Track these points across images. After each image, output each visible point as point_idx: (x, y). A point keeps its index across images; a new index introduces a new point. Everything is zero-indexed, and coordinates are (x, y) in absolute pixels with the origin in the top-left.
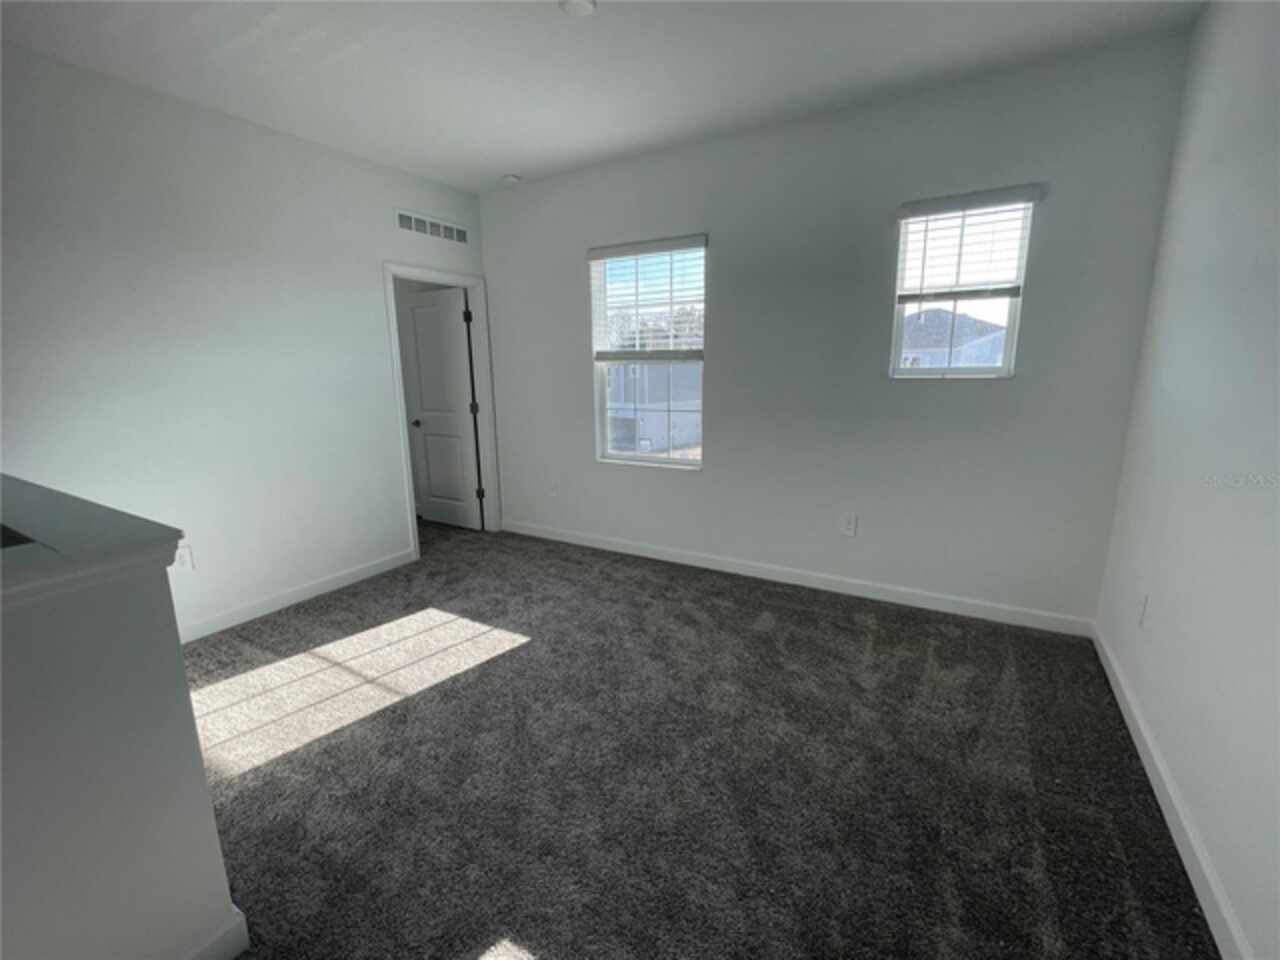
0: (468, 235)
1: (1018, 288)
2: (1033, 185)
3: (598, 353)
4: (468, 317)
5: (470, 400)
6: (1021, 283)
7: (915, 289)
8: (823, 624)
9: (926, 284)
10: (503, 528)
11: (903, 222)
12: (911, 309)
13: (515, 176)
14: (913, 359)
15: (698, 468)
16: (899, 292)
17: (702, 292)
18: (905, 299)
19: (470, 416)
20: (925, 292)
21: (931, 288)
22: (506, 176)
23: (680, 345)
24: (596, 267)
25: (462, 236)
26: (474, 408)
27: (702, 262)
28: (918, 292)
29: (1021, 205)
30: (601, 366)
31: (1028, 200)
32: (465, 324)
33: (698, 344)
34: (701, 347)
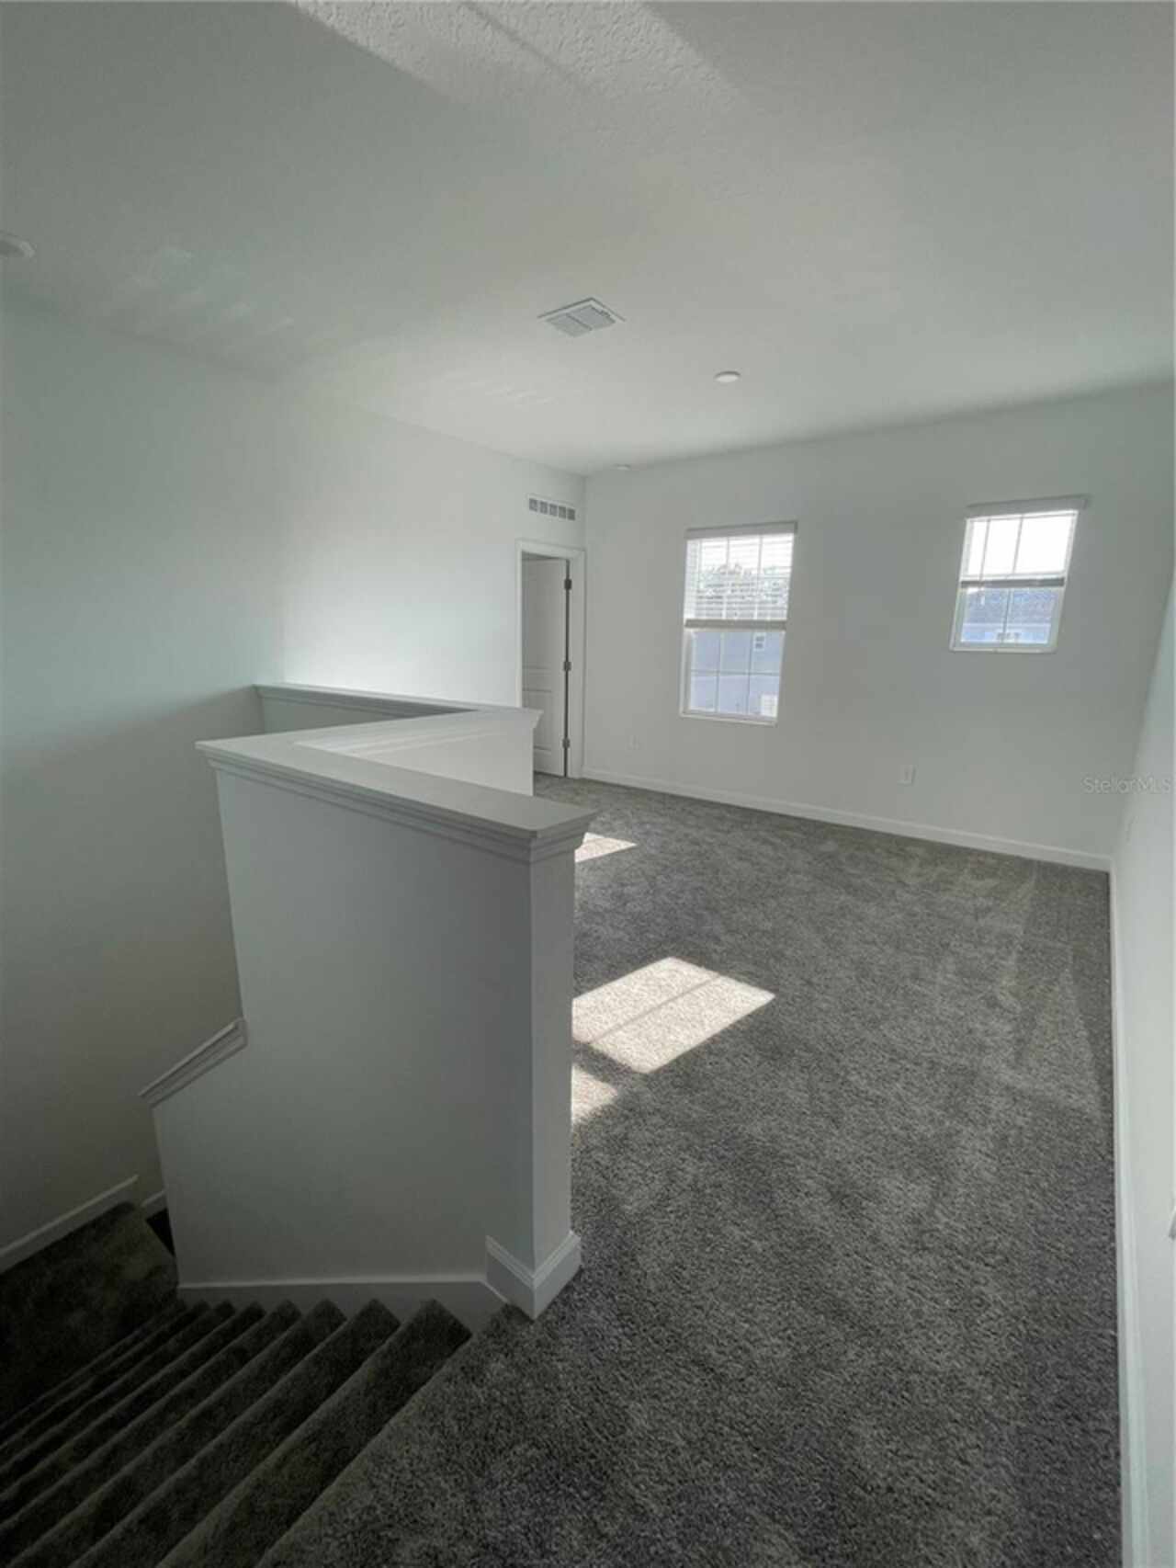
0: (576, 514)
1: (1062, 580)
2: (1079, 496)
3: (689, 621)
4: (568, 585)
5: (564, 659)
6: (1065, 575)
7: (976, 576)
8: (878, 850)
9: (985, 572)
10: (585, 776)
11: (969, 521)
12: (972, 590)
13: (627, 466)
14: (972, 634)
15: (773, 724)
16: (962, 578)
17: (789, 570)
18: (966, 584)
19: (563, 673)
20: (984, 579)
21: (989, 575)
22: (619, 465)
23: (766, 615)
24: (692, 545)
25: (572, 515)
26: (567, 666)
27: (790, 545)
28: (978, 579)
29: (1071, 512)
30: (691, 631)
31: (1073, 508)
32: (564, 591)
33: (782, 616)
34: (784, 618)
